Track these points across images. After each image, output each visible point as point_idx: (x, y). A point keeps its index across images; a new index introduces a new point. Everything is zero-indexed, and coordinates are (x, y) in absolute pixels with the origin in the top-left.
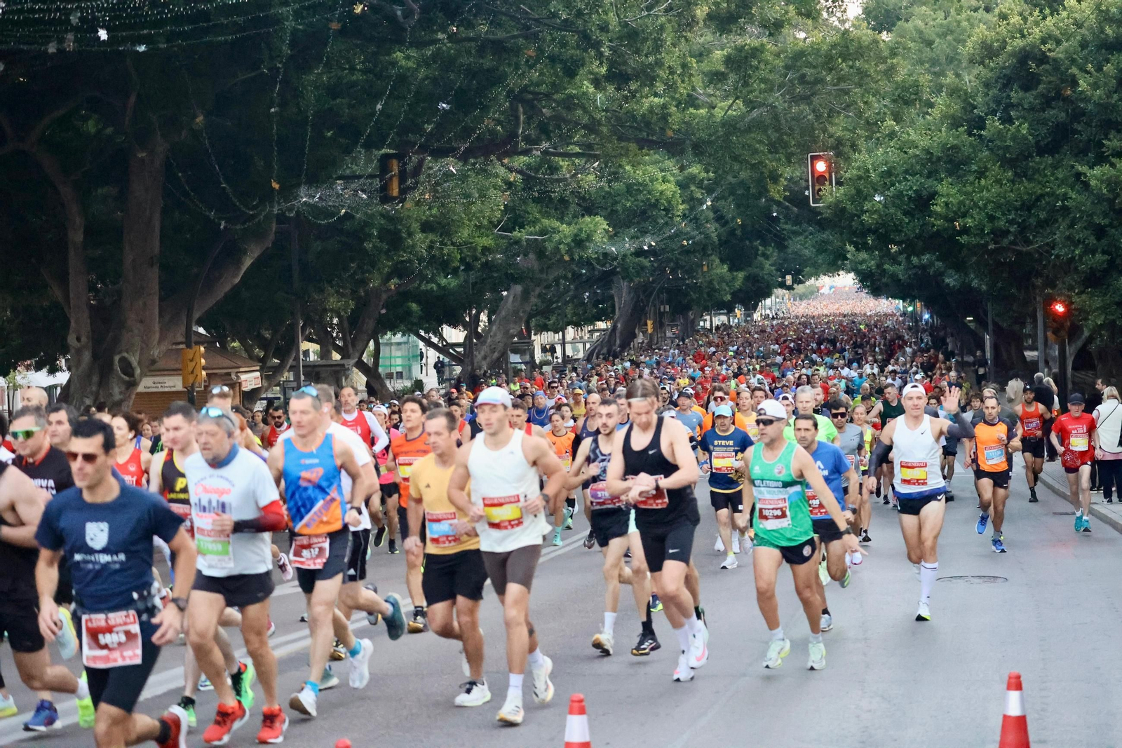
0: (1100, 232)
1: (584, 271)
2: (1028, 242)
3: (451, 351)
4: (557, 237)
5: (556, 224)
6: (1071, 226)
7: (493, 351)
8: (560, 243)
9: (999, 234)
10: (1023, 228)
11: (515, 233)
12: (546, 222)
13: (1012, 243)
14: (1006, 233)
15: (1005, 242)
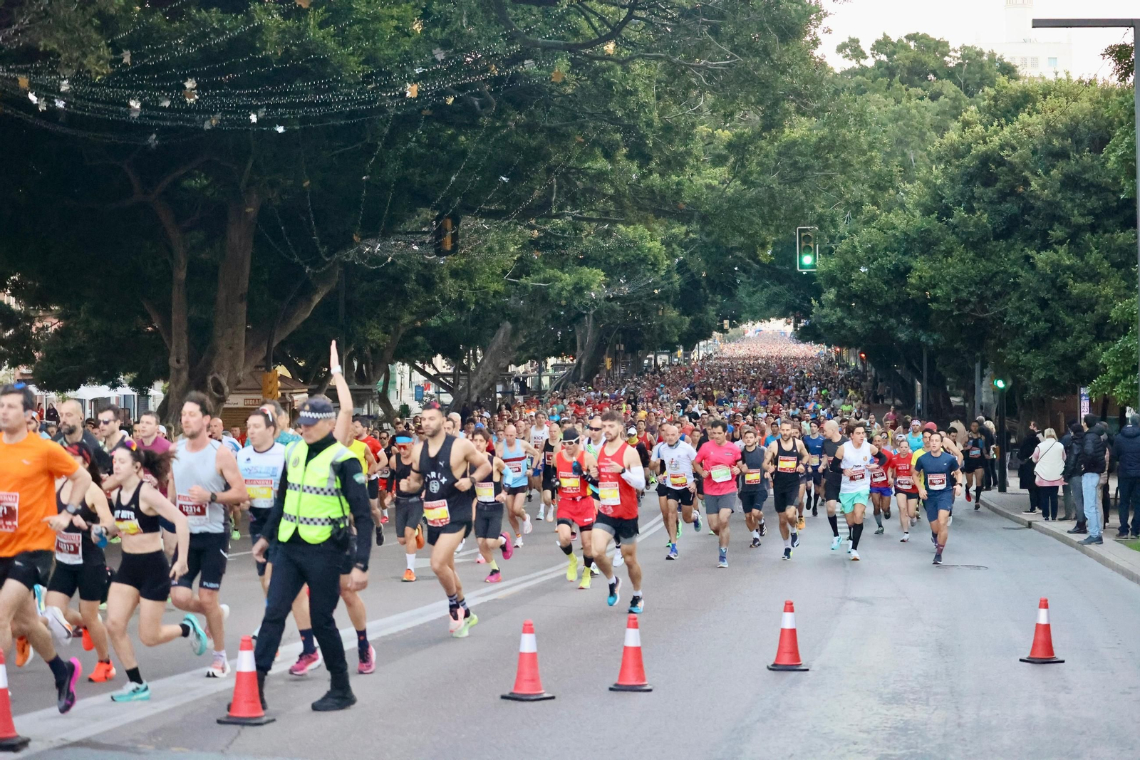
0: (1044, 304)
1: (562, 313)
2: (985, 310)
3: (441, 379)
4: (559, 285)
5: (559, 273)
6: (1020, 298)
7: (483, 382)
8: (563, 289)
9: (962, 303)
10: (982, 298)
11: (523, 280)
12: (550, 272)
13: (973, 310)
14: (967, 302)
15: (967, 309)
